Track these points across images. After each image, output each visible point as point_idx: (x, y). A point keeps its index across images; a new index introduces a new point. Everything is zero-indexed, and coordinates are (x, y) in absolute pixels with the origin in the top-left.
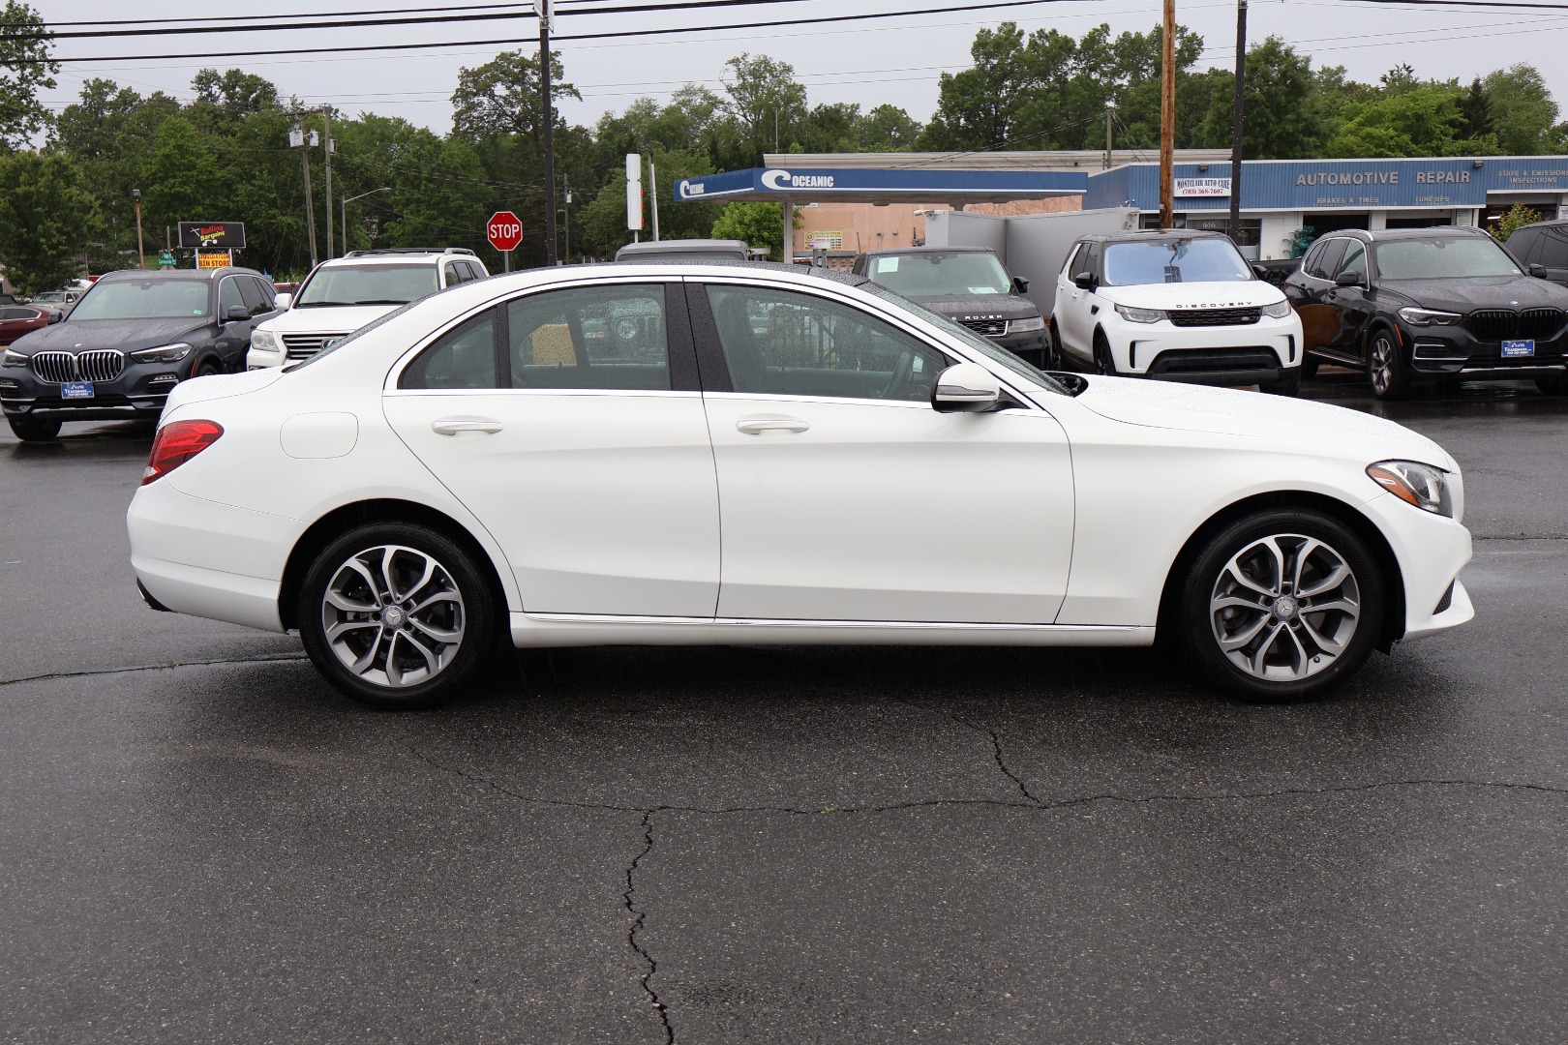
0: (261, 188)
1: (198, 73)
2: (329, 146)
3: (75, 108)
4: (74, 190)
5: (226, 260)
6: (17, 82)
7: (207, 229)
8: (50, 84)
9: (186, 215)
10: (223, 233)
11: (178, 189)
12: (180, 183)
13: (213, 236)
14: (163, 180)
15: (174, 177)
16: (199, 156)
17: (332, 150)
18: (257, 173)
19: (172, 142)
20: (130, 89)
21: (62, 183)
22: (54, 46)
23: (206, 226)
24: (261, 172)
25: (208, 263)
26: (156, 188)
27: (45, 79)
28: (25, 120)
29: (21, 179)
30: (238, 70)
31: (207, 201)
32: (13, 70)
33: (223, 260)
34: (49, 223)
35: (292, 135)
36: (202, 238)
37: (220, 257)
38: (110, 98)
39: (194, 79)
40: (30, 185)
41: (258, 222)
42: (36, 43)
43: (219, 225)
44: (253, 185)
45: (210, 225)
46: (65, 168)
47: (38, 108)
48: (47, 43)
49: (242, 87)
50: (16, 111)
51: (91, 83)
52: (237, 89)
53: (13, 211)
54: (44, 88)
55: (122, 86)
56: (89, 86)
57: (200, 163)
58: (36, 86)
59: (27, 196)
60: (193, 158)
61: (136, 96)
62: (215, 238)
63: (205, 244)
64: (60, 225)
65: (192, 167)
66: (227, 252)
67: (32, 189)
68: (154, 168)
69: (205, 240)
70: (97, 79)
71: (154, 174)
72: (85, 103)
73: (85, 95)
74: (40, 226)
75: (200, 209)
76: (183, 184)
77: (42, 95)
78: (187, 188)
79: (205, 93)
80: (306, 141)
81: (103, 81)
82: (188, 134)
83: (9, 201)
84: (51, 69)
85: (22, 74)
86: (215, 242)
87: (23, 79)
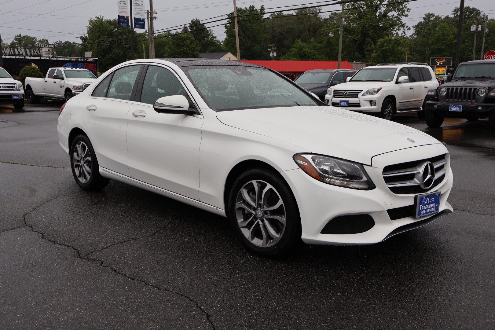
0: (467, 46)
1: (454, 8)
2: (486, 30)
3: (421, 23)
4: (400, 48)
5: (444, 69)
6: (397, 16)
7: (440, 59)
8: (406, 16)
9: (441, 55)
10: (445, 61)
11: (439, 47)
12: (441, 45)
13: (441, 62)
14: (436, 44)
15: (439, 43)
16: (448, 36)
17: (487, 32)
18: (467, 41)
19: (440, 32)
20: (439, 16)
21: (396, 46)
22: (408, 4)
23: (439, 59)
24: (468, 40)
25: (438, 71)
26: (433, 47)
27: (405, 14)
28: (396, 27)
29: (385, 45)
30: (469, 6)
31: (449, 51)
32: (396, 12)
33: (443, 70)
34: (390, 58)
35: (472, 27)
36: (438, 62)
37: (443, 69)
38: (432, 19)
39: (453, 10)
40: (387, 46)
41: (464, 57)
42: (404, 3)
43: (443, 58)
44: (465, 45)
45: (441, 58)
46: (398, 41)
47: (402, 22)
48: (407, 3)
49: (469, 12)
50: (394, 24)
51: (427, 14)
52: (467, 13)
53: (381, 54)
54: (404, 17)
55: (436, 15)
56: (426, 15)
57: (449, 38)
58: (402, 16)
59: (386, 50)
60: (447, 37)
61: (441, 17)
62: (442, 62)
63: (438, 64)
64: (393, 58)
65: (446, 39)
66: (445, 67)
67: (387, 48)
68: (434, 40)
69: (438, 63)
70: (429, 13)
71: (433, 42)
72: (424, 21)
73: (424, 18)
74: (388, 59)
75: (446, 53)
76: (442, 45)
77: (403, 19)
78: (443, 46)
79: (456, 15)
80: (477, 29)
81: (431, 13)
82: (446, 29)
83: (381, 51)
84: (407, 11)
85: (399, 13)
86: (442, 64)
87: (399, 15)
